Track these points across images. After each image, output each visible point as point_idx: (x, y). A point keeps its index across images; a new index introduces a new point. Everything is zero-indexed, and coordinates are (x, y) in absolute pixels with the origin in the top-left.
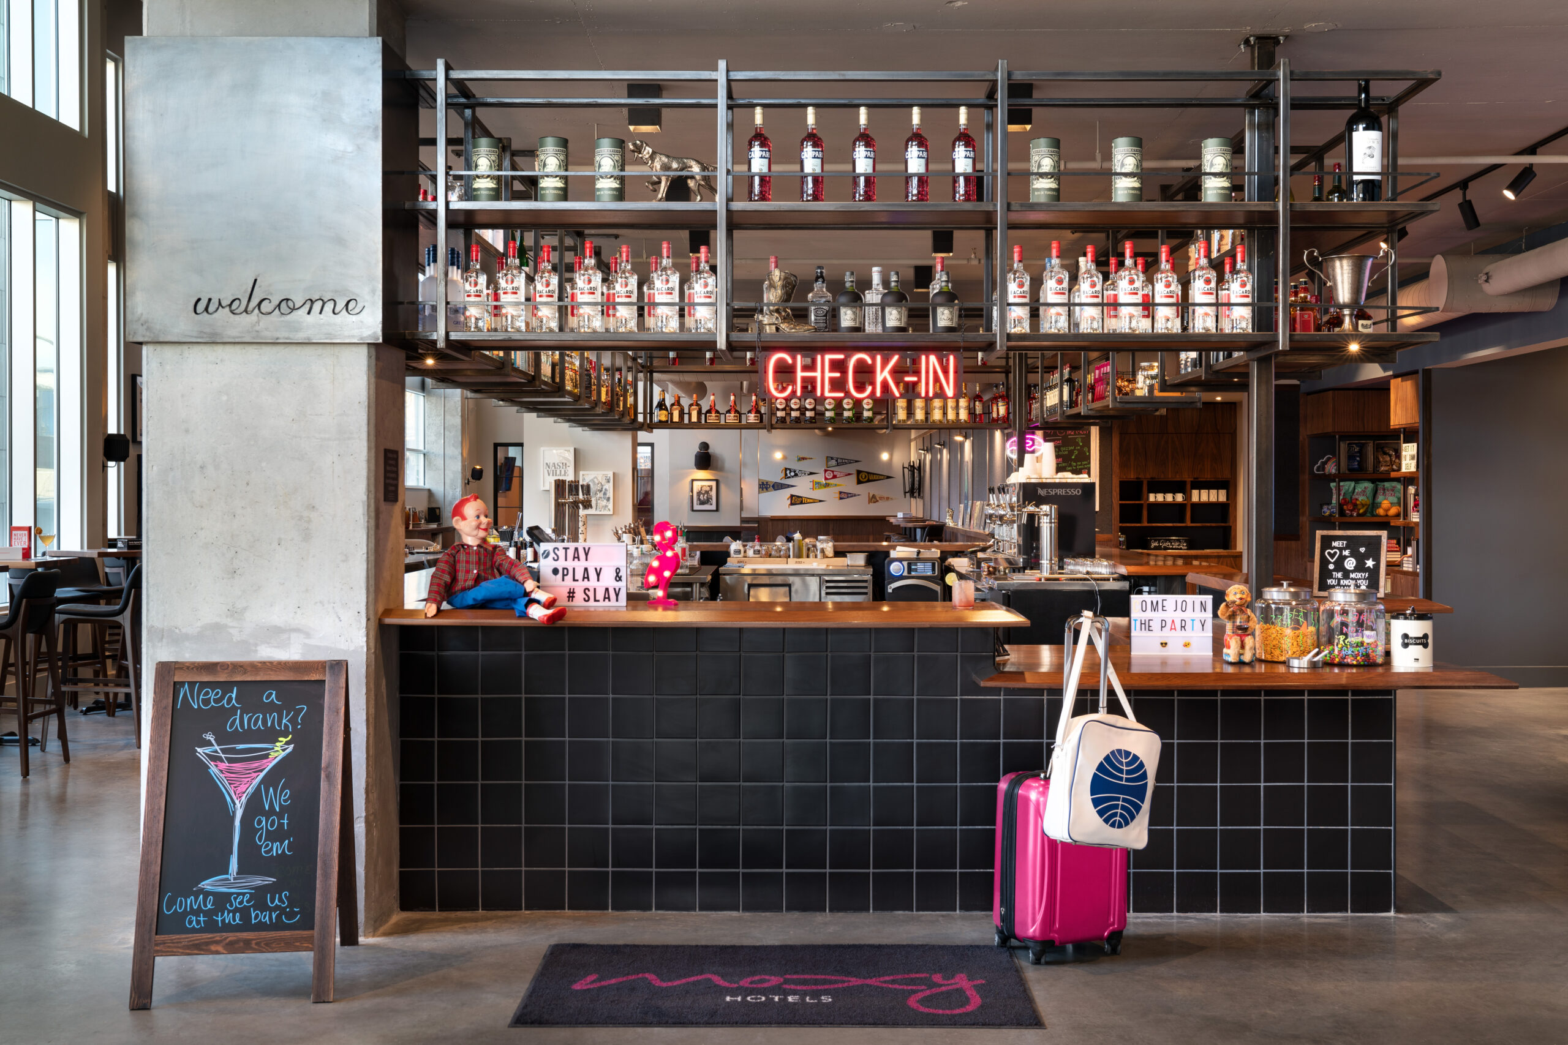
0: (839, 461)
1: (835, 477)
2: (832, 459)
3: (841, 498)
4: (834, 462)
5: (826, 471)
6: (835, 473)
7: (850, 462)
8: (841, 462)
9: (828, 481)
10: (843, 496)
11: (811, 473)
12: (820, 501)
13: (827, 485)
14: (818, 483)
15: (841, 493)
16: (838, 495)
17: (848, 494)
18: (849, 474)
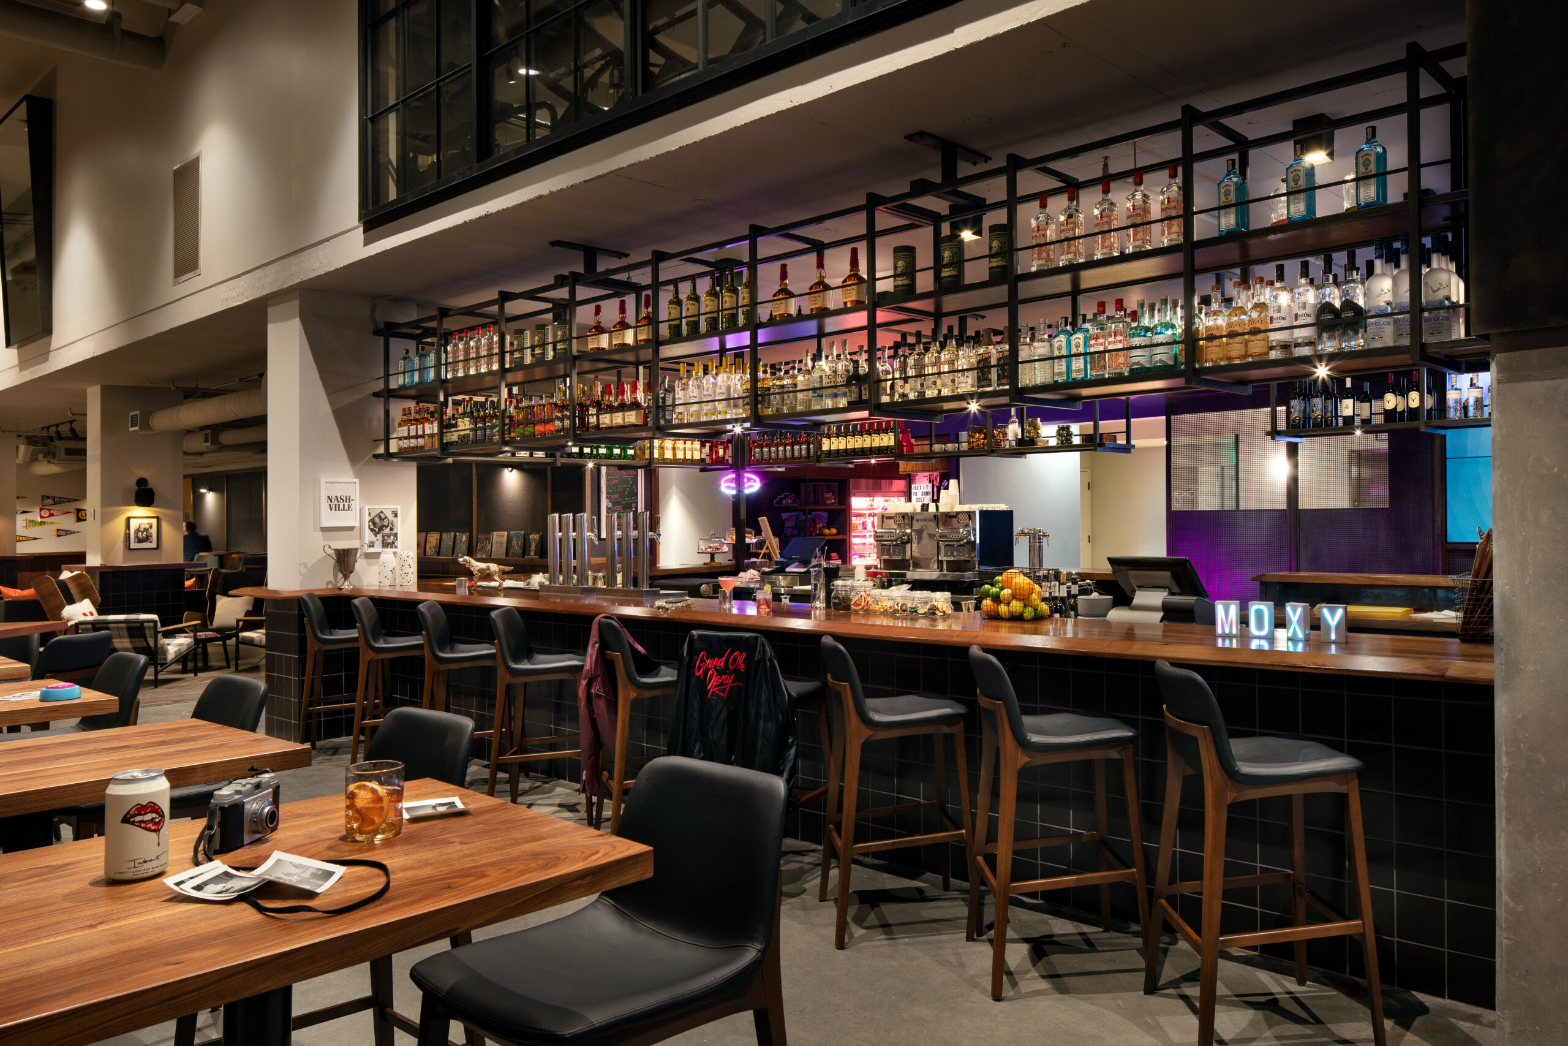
0: (56, 500)
1: (51, 515)
2: (48, 497)
3: (58, 536)
4: (50, 501)
5: (41, 510)
6: (52, 512)
7: (69, 500)
8: (57, 501)
9: (43, 520)
10: (61, 533)
11: (24, 512)
12: (35, 539)
13: (42, 523)
14: (31, 522)
15: (58, 530)
16: (55, 533)
17: (66, 531)
18: (68, 513)
